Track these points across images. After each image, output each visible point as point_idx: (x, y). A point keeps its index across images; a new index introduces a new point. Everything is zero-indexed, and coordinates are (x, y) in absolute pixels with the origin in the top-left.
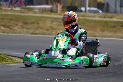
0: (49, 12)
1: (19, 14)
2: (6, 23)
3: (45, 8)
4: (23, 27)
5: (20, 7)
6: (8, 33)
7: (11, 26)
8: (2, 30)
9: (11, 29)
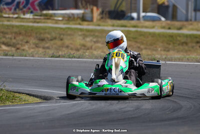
0: (79, 21)
1: (31, 24)
2: (11, 39)
3: (73, 14)
4: (37, 46)
5: (32, 12)
6: (13, 56)
7: (18, 44)
8: (4, 50)
9: (18, 49)
